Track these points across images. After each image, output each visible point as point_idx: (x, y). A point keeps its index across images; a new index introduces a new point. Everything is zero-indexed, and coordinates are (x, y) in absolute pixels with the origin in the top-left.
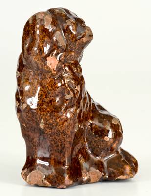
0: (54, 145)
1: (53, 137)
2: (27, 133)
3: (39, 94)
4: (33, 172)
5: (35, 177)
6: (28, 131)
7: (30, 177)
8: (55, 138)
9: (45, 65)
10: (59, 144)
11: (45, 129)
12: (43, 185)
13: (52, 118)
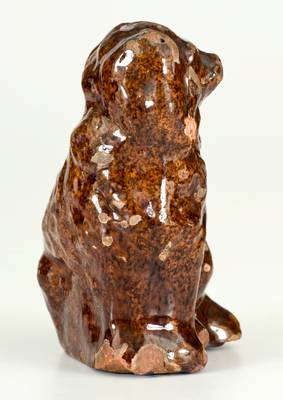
0: (178, 290)
1: (179, 274)
2: (125, 274)
3: (168, 194)
4: (142, 348)
5: (148, 358)
6: (129, 270)
7: (139, 359)
8: (181, 276)
9: (181, 133)
10: (187, 286)
11: (168, 260)
12: (165, 371)
13: (186, 238)
